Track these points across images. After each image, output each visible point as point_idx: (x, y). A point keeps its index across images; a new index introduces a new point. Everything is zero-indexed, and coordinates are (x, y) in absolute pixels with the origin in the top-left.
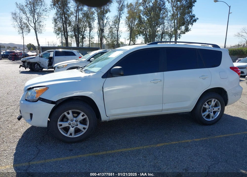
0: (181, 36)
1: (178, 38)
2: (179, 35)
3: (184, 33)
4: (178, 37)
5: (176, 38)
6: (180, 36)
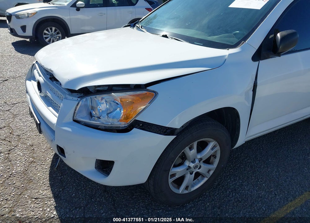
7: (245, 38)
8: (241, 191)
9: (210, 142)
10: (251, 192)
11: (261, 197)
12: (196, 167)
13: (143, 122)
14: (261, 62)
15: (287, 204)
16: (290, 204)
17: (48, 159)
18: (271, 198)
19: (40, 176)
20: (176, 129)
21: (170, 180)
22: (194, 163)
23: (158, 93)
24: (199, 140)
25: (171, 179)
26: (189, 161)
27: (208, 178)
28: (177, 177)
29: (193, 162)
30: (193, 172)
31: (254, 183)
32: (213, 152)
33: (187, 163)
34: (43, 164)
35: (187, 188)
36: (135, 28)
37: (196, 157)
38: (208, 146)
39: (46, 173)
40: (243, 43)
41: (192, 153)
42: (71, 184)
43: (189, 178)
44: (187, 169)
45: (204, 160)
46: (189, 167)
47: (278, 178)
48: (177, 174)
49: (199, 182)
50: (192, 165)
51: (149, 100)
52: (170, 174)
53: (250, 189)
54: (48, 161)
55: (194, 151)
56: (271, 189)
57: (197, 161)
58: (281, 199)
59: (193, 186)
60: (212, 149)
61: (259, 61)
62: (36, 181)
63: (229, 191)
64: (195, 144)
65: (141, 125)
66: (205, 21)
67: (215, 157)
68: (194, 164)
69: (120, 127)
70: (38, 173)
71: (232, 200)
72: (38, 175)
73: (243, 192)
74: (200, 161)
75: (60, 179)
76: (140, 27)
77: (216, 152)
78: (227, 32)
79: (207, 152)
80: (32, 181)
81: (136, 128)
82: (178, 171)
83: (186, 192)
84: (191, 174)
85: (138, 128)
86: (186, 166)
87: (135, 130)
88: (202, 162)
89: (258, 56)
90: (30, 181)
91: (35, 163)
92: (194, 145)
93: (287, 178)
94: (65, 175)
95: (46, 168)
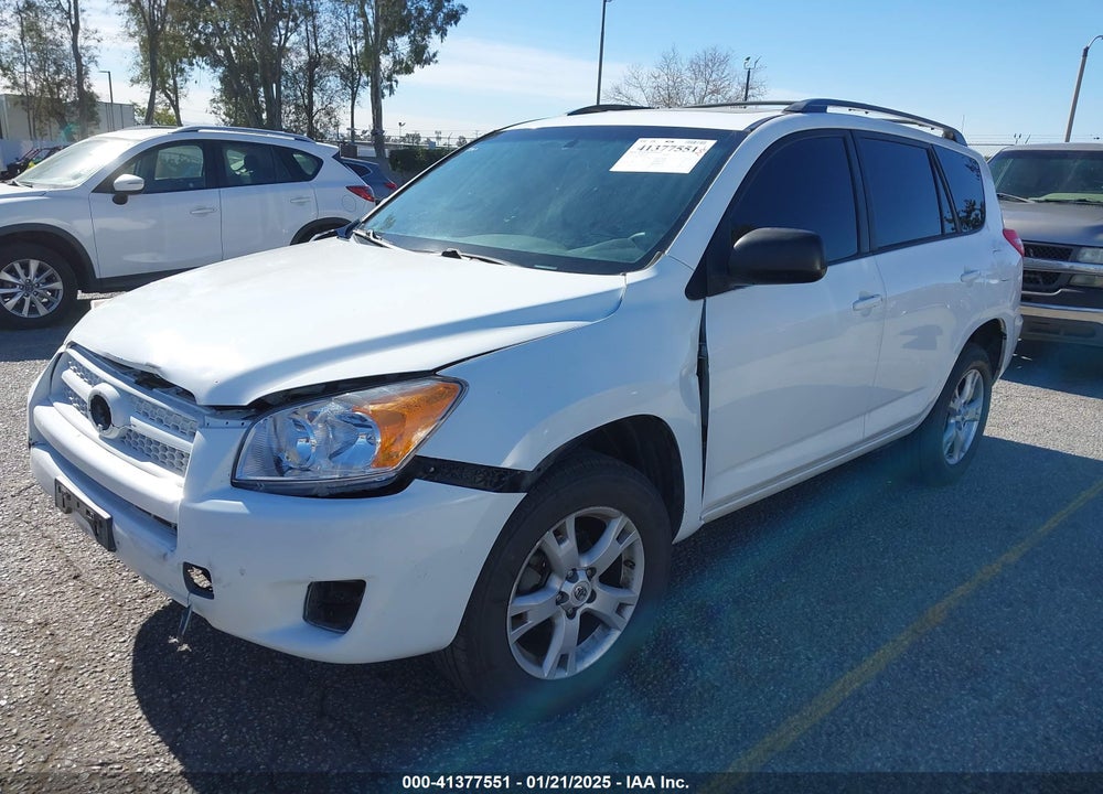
0: (396, 81)
1: (386, 92)
2: (389, 78)
3: (409, 70)
4: (386, 87)
5: (377, 89)
6: (394, 84)
7: (662, 245)
8: (717, 664)
9: (610, 518)
10: (744, 662)
11: (773, 671)
12: (580, 594)
13: (436, 459)
14: (708, 299)
15: (841, 677)
16: (849, 675)
17: (111, 654)
18: (800, 669)
19: (101, 704)
20: (523, 473)
21: (513, 635)
22: (574, 582)
23: (467, 385)
24: (579, 513)
25: (513, 629)
26: (561, 577)
27: (619, 629)
28: (531, 622)
29: (572, 578)
30: (575, 609)
31: (750, 640)
32: (621, 548)
33: (556, 583)
34: (98, 669)
35: (563, 661)
36: (352, 239)
37: (579, 564)
38: (607, 530)
39: (117, 692)
40: (659, 256)
41: (564, 550)
42: (206, 712)
43: (566, 629)
44: (558, 603)
45: (600, 572)
46: (562, 594)
47: (810, 620)
48: (530, 615)
49: (597, 644)
50: (569, 588)
51: (448, 402)
52: (511, 613)
53: (740, 655)
54: (113, 660)
55: (570, 544)
56: (796, 649)
57: (582, 577)
58: (824, 668)
59: (580, 658)
60: (619, 539)
61: (704, 297)
62: (90, 718)
63: (685, 668)
64: (570, 524)
65: (432, 469)
66: (554, 210)
67: (633, 566)
68: (574, 585)
69: (375, 482)
70: (89, 697)
71: (695, 688)
72: (92, 700)
73: (723, 664)
74: (590, 578)
75: (170, 702)
76: (371, 237)
77: (631, 547)
78: (615, 234)
79: (607, 548)
80: (76, 720)
81: (420, 478)
82: (534, 607)
83: (564, 674)
84: (571, 616)
85: (425, 479)
86: (553, 590)
87: (417, 484)
88: (595, 578)
89: (699, 287)
90: (68, 721)
91: (71, 671)
92: (567, 526)
93: (834, 616)
94: (184, 688)
95: (113, 679)
